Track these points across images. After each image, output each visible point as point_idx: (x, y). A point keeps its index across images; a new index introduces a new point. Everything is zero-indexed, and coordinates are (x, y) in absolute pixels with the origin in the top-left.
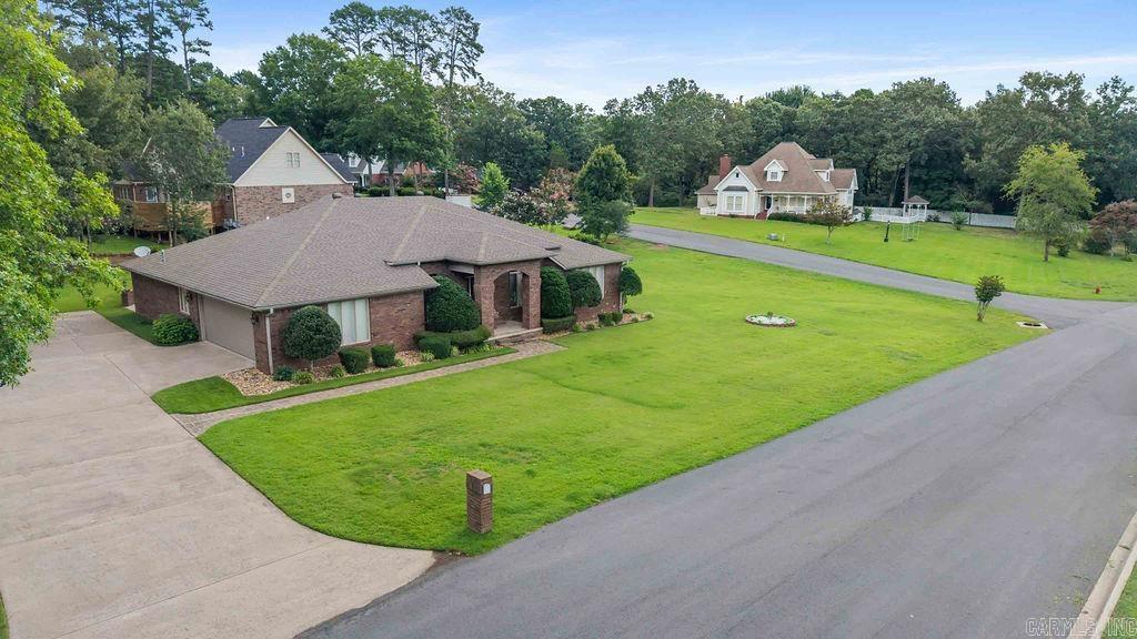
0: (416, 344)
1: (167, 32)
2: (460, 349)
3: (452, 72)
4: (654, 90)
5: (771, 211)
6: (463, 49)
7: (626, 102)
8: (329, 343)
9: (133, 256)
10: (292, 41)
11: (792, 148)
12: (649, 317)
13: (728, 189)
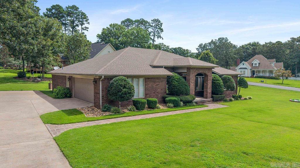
0: (164, 101)
1: (77, 25)
2: (184, 103)
3: (154, 37)
4: (214, 41)
5: (255, 76)
6: (157, 30)
7: (205, 45)
8: (130, 93)
9: (54, 69)
10: (111, 26)
11: (261, 56)
12: (250, 98)
13: (240, 68)
